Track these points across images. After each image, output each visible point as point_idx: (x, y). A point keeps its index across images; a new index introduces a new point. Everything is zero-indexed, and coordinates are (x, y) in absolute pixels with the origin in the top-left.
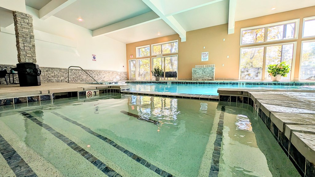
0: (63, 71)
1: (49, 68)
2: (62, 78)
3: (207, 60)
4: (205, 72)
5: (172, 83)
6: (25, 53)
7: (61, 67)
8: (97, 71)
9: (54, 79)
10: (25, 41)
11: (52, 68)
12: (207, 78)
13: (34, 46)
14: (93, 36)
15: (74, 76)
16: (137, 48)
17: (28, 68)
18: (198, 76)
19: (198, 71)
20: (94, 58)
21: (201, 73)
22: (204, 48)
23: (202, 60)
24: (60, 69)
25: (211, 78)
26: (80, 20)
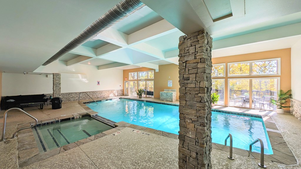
0: (78, 94)
1: (70, 93)
2: (77, 98)
3: (171, 86)
4: (167, 96)
5: (146, 101)
6: (56, 92)
7: (76, 92)
8: (100, 91)
9: (72, 99)
10: (56, 87)
11: (71, 93)
12: (169, 100)
13: (60, 88)
14: (98, 70)
15: (84, 96)
16: (129, 73)
17: (56, 101)
18: (164, 98)
19: (163, 94)
20: (99, 83)
21: (165, 96)
22: (169, 77)
23: (168, 86)
24: (76, 93)
25: (171, 100)
26: (89, 64)
